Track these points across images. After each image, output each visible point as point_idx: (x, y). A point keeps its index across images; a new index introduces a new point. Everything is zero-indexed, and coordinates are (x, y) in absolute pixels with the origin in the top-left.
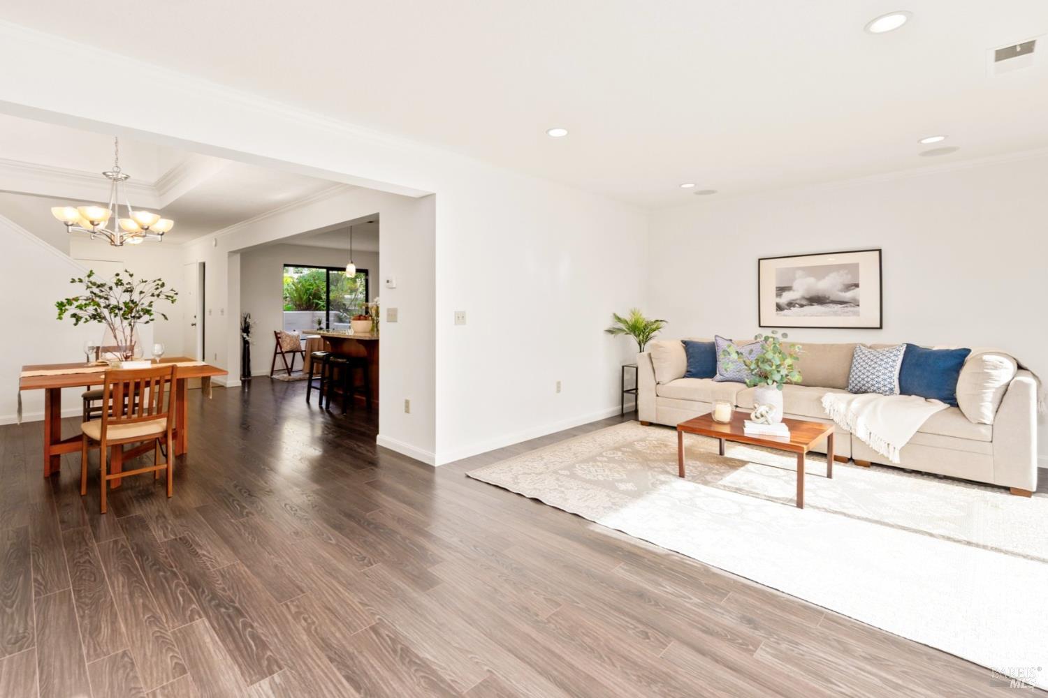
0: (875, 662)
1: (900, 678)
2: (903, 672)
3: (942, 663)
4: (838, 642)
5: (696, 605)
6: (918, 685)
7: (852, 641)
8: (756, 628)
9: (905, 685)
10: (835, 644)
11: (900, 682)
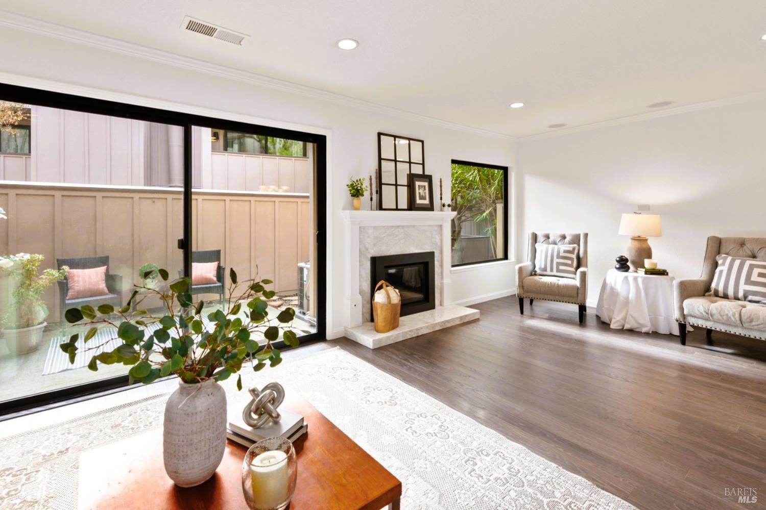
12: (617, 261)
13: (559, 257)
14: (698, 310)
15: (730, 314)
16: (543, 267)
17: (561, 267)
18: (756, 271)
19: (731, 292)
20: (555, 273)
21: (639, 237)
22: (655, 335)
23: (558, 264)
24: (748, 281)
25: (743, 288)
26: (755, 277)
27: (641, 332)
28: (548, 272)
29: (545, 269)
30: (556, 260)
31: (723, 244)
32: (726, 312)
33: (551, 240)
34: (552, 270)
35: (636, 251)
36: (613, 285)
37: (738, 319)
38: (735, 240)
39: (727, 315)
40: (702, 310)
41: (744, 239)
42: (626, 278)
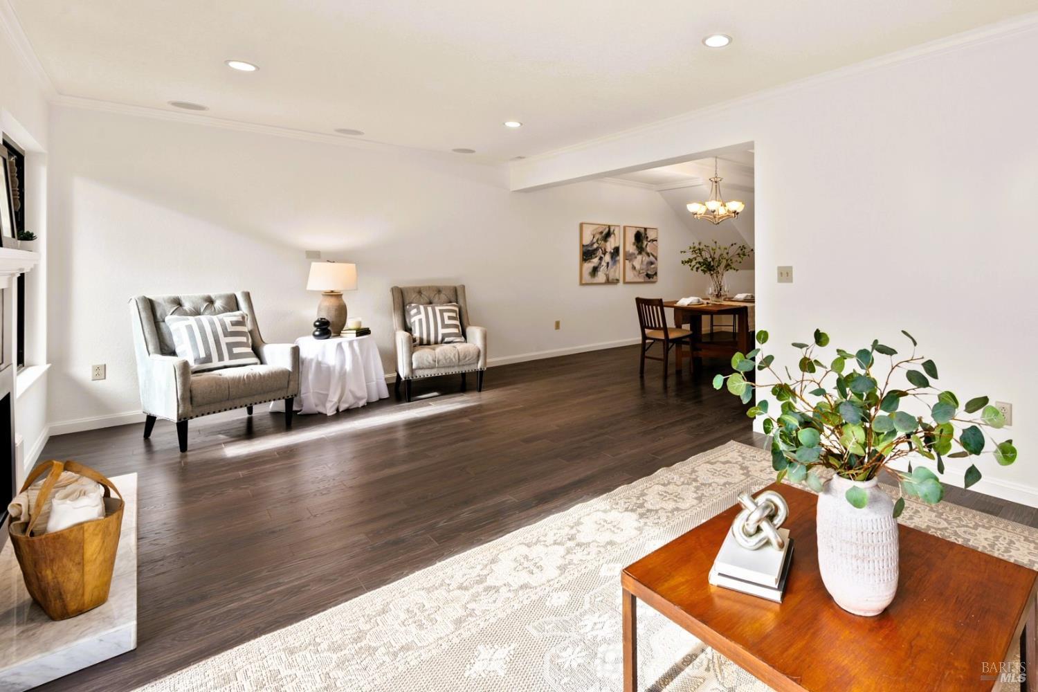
0: (296, 590)
1: (270, 595)
2: (271, 601)
3: (246, 634)
4: (332, 581)
5: (438, 522)
6: (256, 601)
7: (324, 589)
8: (386, 543)
9: (264, 594)
10: (332, 578)
11: (269, 592)
12: (315, 326)
13: (227, 334)
14: (427, 361)
15: (452, 357)
16: (203, 355)
17: (236, 350)
18: (446, 315)
19: (432, 339)
20: (227, 362)
21: (332, 292)
22: (370, 407)
23: (230, 346)
24: (445, 326)
25: (441, 331)
26: (447, 322)
27: (358, 408)
28: (216, 363)
29: (208, 359)
30: (224, 341)
31: (405, 294)
32: (449, 355)
33: (187, 306)
34: (221, 358)
35: (336, 310)
36: (320, 359)
37: (457, 359)
38: (414, 289)
39: (450, 357)
40: (430, 359)
41: (420, 288)
42: (340, 345)
